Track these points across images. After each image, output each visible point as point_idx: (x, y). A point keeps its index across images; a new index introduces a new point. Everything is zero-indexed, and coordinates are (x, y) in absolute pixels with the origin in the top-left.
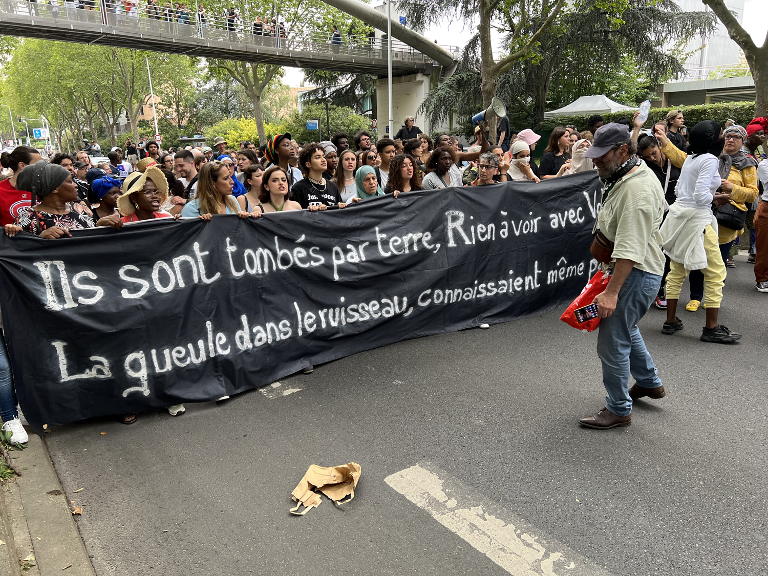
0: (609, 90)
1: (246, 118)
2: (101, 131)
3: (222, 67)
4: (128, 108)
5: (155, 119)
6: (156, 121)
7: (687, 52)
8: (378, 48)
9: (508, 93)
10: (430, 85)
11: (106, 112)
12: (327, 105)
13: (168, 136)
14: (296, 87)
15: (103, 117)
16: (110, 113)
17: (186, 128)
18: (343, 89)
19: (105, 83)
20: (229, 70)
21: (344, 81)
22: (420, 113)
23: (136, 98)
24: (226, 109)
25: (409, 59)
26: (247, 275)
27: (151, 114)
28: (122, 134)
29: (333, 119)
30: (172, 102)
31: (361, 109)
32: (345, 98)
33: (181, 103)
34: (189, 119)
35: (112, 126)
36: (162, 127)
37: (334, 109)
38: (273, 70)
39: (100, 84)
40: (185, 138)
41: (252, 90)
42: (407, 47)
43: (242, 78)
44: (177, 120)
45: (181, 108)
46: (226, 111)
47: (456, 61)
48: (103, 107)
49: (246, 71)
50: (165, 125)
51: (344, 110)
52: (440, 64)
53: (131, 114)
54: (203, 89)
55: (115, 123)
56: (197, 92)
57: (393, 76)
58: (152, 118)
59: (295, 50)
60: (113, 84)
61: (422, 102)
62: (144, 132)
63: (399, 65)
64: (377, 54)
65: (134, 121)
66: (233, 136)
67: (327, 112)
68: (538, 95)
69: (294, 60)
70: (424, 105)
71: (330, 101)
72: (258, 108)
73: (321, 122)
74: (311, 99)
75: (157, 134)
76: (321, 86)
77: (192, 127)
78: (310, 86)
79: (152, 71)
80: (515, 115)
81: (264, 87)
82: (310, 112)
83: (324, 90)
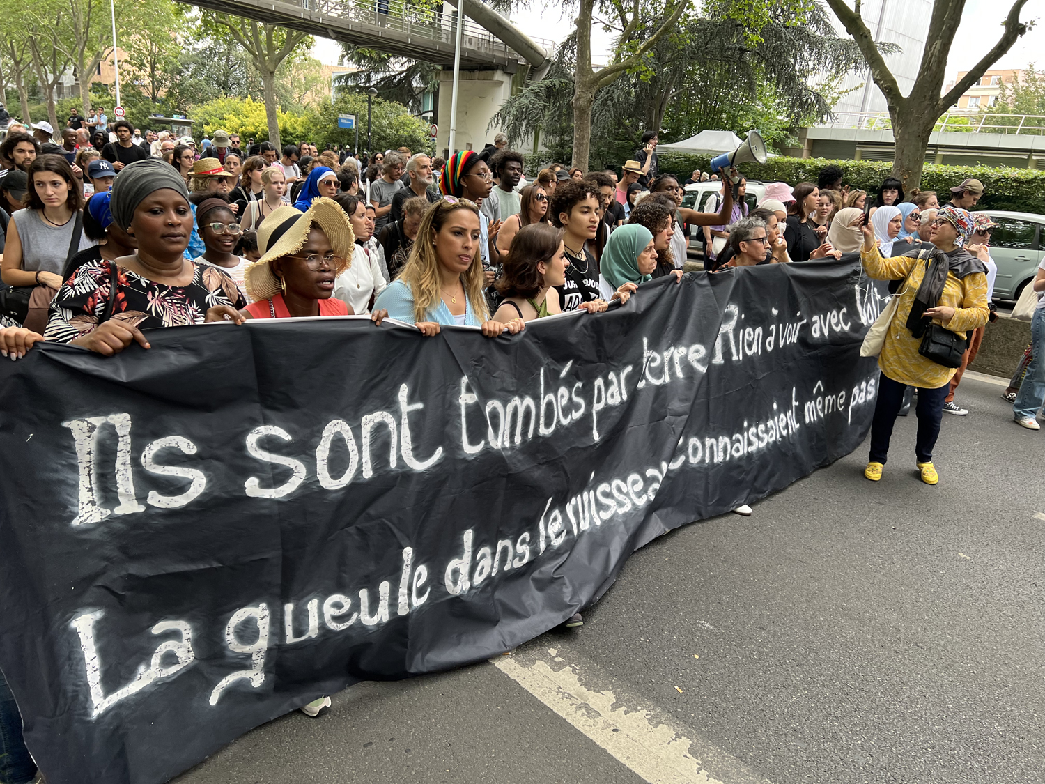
0: (742, 126)
1: (254, 100)
2: (34, 92)
3: (222, 23)
4: (77, 63)
5: (117, 83)
6: (118, 87)
7: (841, 90)
8: (447, 28)
9: (611, 114)
10: (512, 89)
11: (44, 65)
12: (370, 96)
13: (134, 111)
14: (330, 64)
15: (39, 71)
16: (49, 68)
17: (163, 102)
18: (395, 76)
19: (46, 22)
20: (231, 28)
21: (398, 66)
22: (494, 125)
23: (91, 49)
24: (225, 83)
25: (486, 48)
26: (488, 451)
27: (112, 76)
28: (66, 99)
29: (377, 117)
30: (145, 62)
31: (418, 108)
32: (396, 90)
33: (158, 65)
34: (168, 91)
35: (51, 87)
36: (128, 96)
37: (380, 104)
38: (297, 37)
39: (39, 23)
40: (161, 117)
41: (263, 62)
42: (486, 32)
43: (251, 42)
44: (151, 89)
45: (158, 73)
46: (225, 86)
47: (549, 61)
48: (40, 58)
49: (256, 34)
50: (131, 94)
51: (394, 107)
52: (528, 61)
53: (82, 71)
54: (194, 49)
55: (56, 81)
56: (184, 52)
57: (461, 69)
58: (112, 82)
59: (330, 14)
60: (57, 24)
61: (498, 110)
62: (99, 100)
63: (472, 55)
64: (444, 36)
65: (85, 83)
66: (232, 124)
67: (369, 106)
68: (650, 121)
69: (326, 29)
70: (499, 114)
71: (375, 92)
72: (270, 88)
73: (360, 118)
74: (349, 85)
75: (119, 106)
76: (364, 69)
77: (173, 102)
78: (350, 67)
79: (118, 14)
80: (619, 144)
81: (281, 59)
82: (346, 103)
83: (368, 76)
